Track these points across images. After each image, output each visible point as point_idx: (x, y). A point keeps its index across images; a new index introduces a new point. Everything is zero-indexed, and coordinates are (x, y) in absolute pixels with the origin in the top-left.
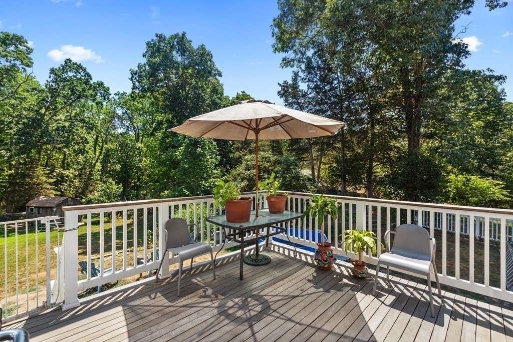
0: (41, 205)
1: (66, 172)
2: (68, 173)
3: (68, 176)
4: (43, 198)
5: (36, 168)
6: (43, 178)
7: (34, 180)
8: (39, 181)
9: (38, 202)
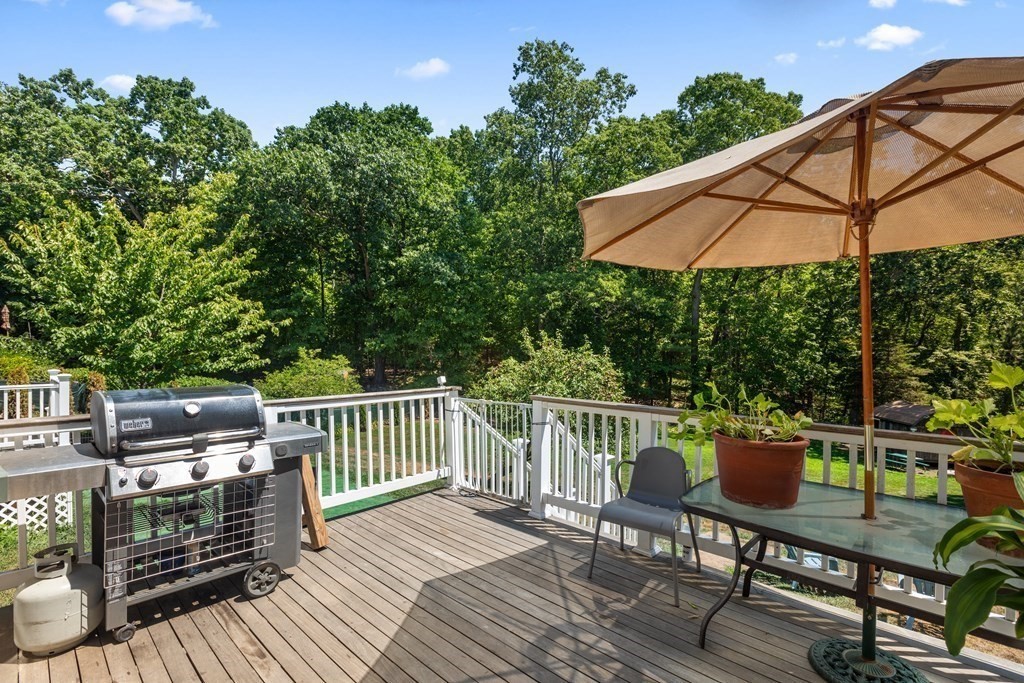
0: (891, 418)
1: (960, 356)
2: (964, 358)
3: (964, 365)
4: (899, 404)
5: (893, 345)
6: (905, 366)
7: (888, 368)
8: (896, 371)
9: (888, 411)
